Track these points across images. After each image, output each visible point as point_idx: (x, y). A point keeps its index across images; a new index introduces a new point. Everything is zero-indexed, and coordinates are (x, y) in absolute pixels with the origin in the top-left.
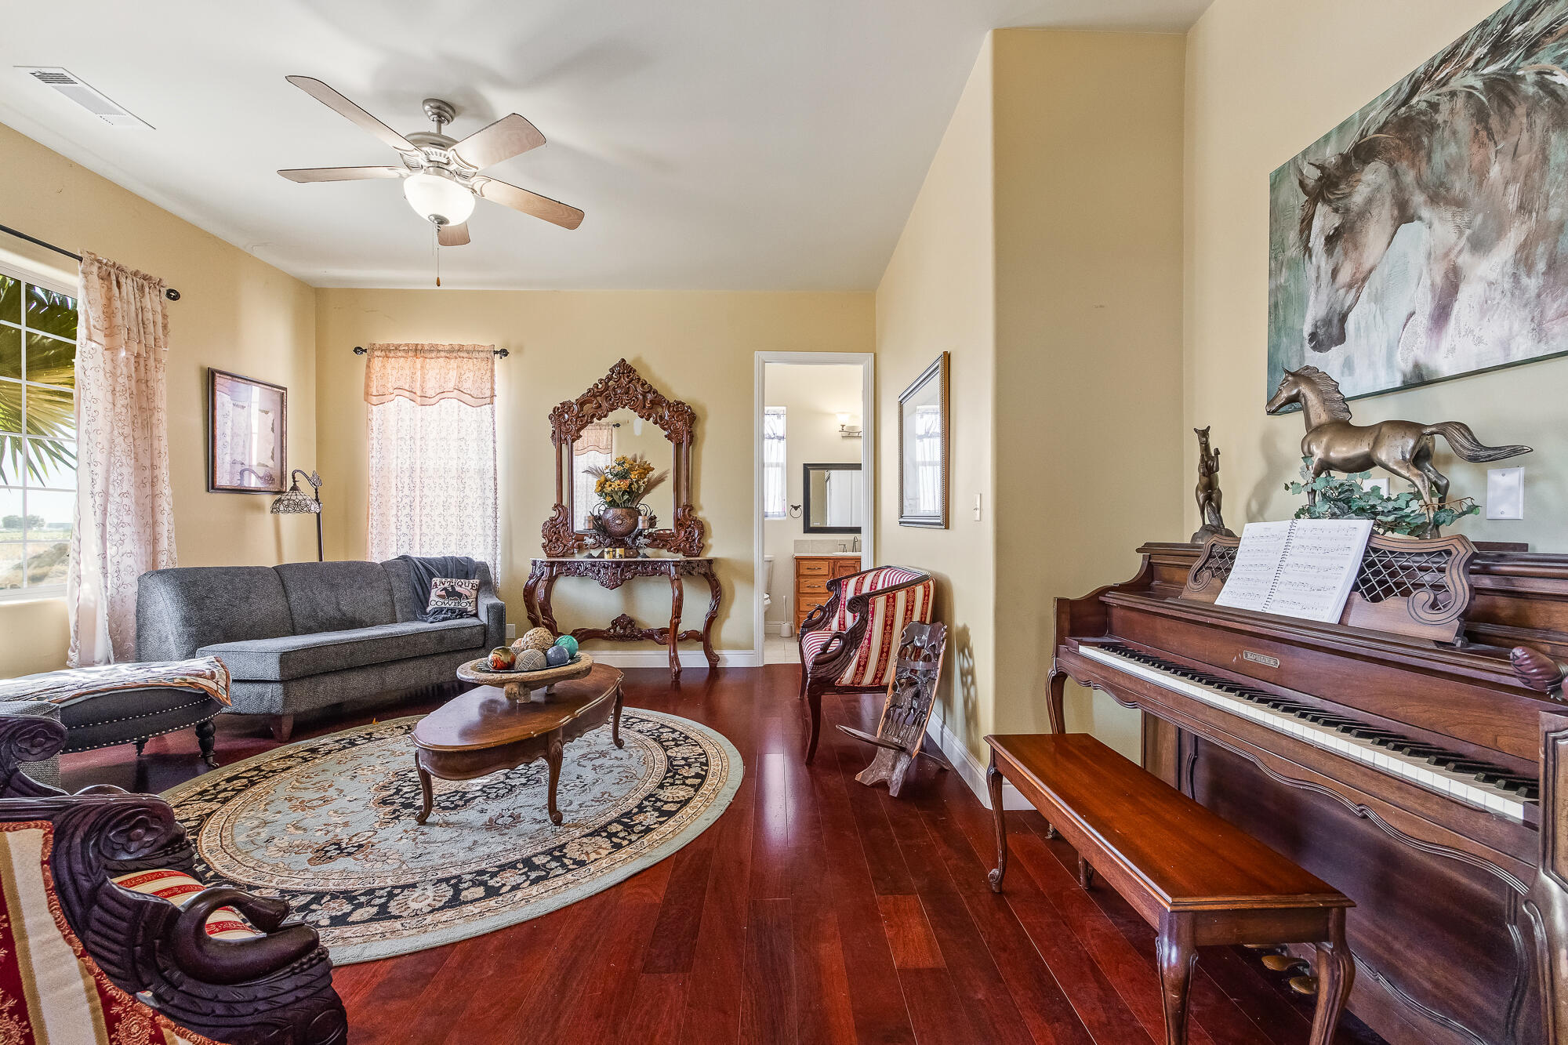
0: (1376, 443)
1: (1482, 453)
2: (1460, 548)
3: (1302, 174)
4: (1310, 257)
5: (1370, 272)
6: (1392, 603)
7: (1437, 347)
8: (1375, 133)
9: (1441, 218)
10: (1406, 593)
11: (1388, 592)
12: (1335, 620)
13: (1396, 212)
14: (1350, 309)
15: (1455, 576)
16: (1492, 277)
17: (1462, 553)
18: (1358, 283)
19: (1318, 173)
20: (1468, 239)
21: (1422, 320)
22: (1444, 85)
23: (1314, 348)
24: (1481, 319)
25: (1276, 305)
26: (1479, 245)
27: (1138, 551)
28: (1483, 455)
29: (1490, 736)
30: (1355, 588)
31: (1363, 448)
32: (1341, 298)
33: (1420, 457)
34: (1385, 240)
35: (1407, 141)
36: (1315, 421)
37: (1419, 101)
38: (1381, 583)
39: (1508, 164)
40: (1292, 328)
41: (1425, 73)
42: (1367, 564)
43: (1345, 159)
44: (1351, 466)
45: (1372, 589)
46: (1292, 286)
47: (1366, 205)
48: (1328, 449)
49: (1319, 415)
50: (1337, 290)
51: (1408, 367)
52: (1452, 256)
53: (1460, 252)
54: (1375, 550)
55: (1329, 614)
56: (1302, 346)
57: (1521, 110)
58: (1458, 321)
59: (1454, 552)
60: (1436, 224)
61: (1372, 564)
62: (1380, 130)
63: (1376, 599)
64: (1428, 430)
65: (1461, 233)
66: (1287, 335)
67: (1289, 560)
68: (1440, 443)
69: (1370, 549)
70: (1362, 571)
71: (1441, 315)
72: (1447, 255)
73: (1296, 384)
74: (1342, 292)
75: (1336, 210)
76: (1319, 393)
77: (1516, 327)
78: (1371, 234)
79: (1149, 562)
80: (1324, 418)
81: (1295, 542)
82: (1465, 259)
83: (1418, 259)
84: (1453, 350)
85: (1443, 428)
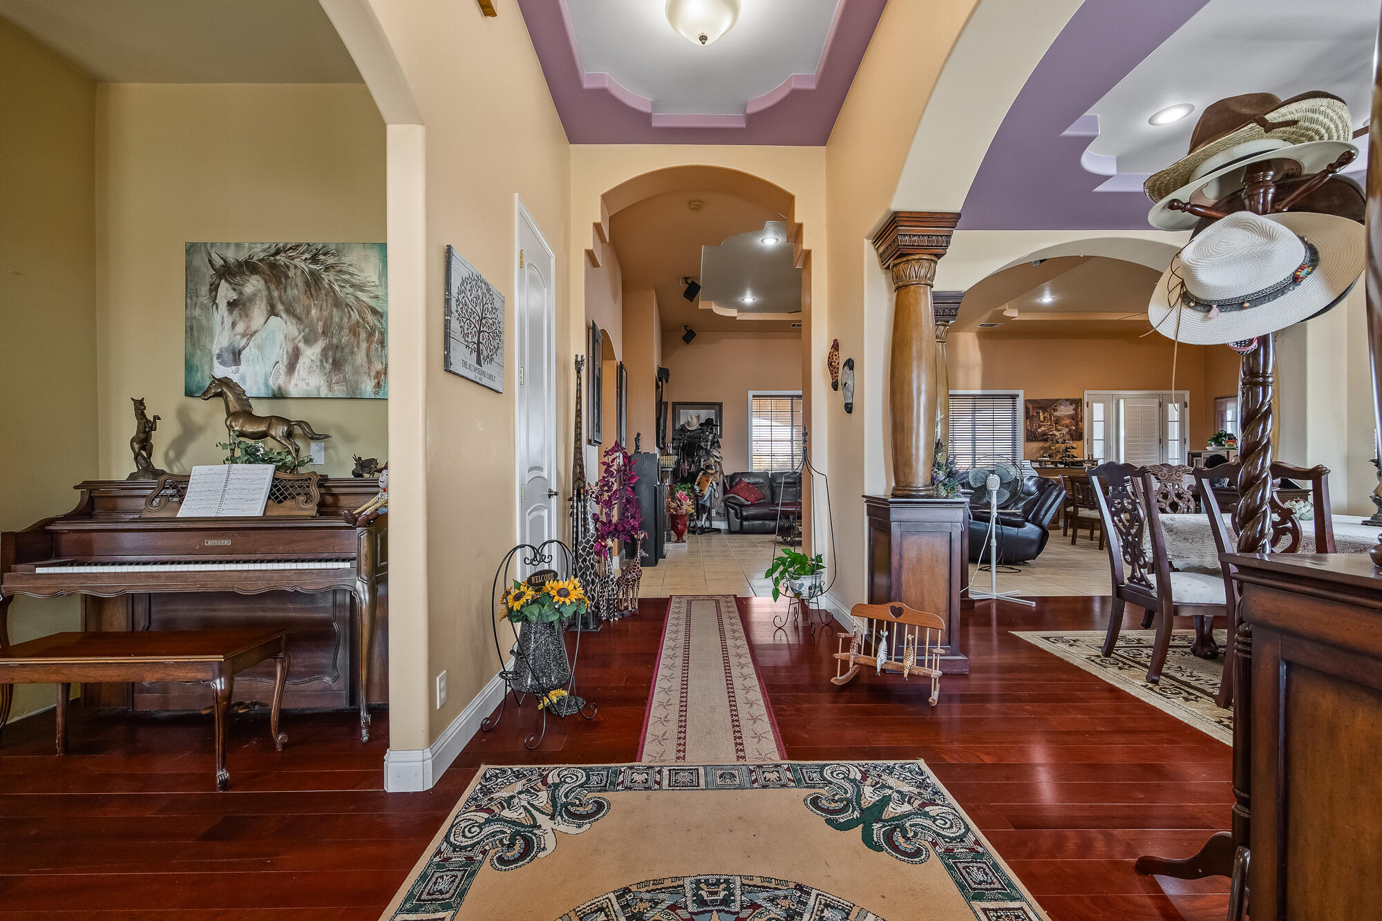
0: (269, 427)
1: (316, 436)
2: (314, 477)
3: (211, 256)
4: (217, 308)
5: (255, 332)
6: (288, 503)
7: (290, 382)
8: (257, 260)
9: (291, 322)
10: (293, 498)
11: (285, 498)
12: (261, 515)
13: (269, 308)
14: (244, 348)
15: (314, 489)
16: (313, 358)
17: (315, 479)
18: (249, 335)
19: (222, 262)
20: (303, 337)
21: (282, 367)
22: (292, 259)
23: (221, 363)
24: (309, 375)
25: (191, 328)
26: (308, 341)
27: (76, 488)
28: (315, 437)
29: (332, 548)
30: (269, 498)
31: (263, 428)
32: (238, 340)
33: (289, 435)
34: (263, 320)
35: (275, 275)
36: (232, 410)
37: (281, 259)
38: (281, 494)
39: (318, 311)
40: (204, 346)
41: (283, 248)
42: (274, 486)
43: (239, 264)
44: (256, 436)
45: (277, 497)
46: (204, 320)
47: (252, 296)
48: (242, 427)
49: (234, 406)
50: (235, 335)
51: (275, 388)
52: (296, 341)
53: (300, 341)
54: (277, 479)
55: (257, 511)
56: (212, 360)
57: (323, 292)
58: (298, 373)
59: (312, 479)
60: (289, 323)
61: (276, 486)
62: (260, 261)
63: (280, 502)
64: (293, 423)
65: (300, 332)
66: (201, 350)
67: (229, 486)
68: (298, 430)
69: (275, 479)
70: (271, 490)
71: (291, 367)
72: (294, 340)
73: (220, 386)
74: (239, 337)
75: (235, 290)
76: (235, 394)
77: (322, 382)
78: (255, 313)
79: (90, 496)
80: (238, 408)
81: (232, 476)
82: (301, 345)
83: (280, 338)
84: (296, 385)
85: (299, 423)
